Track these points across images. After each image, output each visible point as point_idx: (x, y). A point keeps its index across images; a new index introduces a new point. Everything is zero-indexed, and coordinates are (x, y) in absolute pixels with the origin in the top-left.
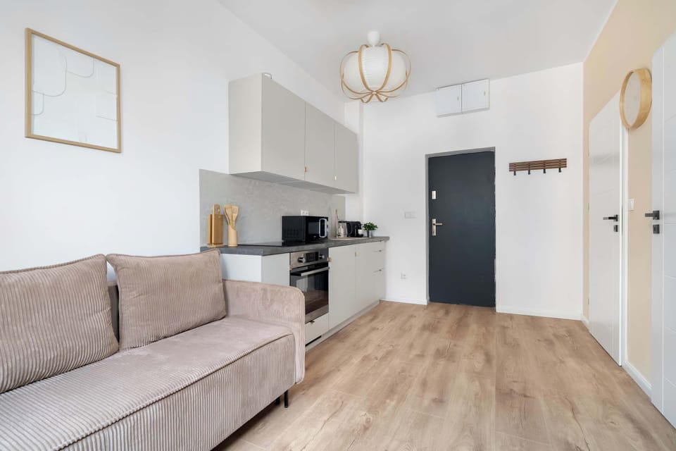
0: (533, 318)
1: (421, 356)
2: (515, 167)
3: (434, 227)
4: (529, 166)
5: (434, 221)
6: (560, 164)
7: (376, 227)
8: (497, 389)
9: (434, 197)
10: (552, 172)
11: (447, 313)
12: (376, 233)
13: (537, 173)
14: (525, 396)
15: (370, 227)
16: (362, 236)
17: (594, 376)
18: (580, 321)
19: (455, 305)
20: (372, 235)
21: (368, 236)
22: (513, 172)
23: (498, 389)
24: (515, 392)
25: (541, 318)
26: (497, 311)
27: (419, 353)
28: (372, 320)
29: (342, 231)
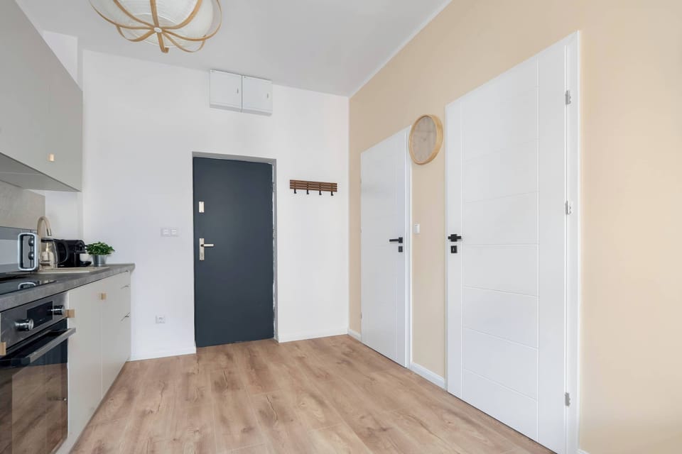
0: (313, 340)
1: (248, 430)
2: (295, 185)
3: (202, 250)
4: (308, 186)
5: (202, 241)
6: (332, 188)
7: (111, 249)
8: (357, 434)
9: (201, 209)
10: (326, 194)
11: (229, 357)
12: (110, 260)
13: (314, 193)
14: (385, 430)
15: (101, 250)
16: (88, 264)
17: (401, 383)
18: (348, 335)
19: (230, 345)
20: (103, 262)
21: (96, 264)
22: (293, 190)
23: (360, 434)
24: (373, 430)
25: (320, 339)
26: (280, 341)
27: (243, 427)
28: (130, 399)
29: (50, 256)
